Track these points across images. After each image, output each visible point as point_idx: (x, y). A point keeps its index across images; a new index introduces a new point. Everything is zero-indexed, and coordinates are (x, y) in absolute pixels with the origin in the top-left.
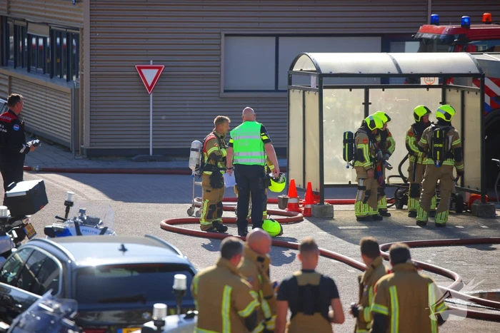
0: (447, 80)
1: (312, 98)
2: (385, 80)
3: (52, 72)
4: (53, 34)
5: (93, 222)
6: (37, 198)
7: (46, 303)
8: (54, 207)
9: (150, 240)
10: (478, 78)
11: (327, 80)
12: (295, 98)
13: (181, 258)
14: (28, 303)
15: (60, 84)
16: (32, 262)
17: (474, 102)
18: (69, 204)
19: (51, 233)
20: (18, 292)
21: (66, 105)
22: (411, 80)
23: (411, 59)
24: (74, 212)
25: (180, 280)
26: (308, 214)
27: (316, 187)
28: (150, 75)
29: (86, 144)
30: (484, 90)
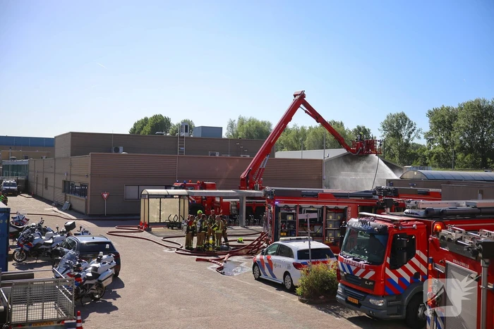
0: (180, 196)
1: (146, 201)
2: (166, 196)
3: (81, 195)
4: (81, 185)
5: (87, 232)
6: (73, 226)
7: (71, 252)
8: (77, 228)
9: (101, 236)
10: (188, 196)
11: (150, 196)
12: (142, 201)
13: (108, 241)
14: (67, 252)
15: (83, 198)
16: (70, 242)
17: (187, 202)
18: (81, 227)
19: (75, 234)
20: (65, 250)
21: (84, 203)
22: (172, 196)
23: (172, 191)
24: (82, 229)
25: (108, 246)
26: (145, 230)
27: (147, 223)
28: (105, 195)
29: (89, 213)
30: (189, 199)
